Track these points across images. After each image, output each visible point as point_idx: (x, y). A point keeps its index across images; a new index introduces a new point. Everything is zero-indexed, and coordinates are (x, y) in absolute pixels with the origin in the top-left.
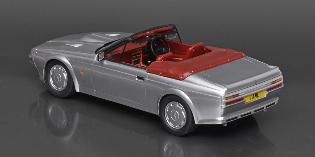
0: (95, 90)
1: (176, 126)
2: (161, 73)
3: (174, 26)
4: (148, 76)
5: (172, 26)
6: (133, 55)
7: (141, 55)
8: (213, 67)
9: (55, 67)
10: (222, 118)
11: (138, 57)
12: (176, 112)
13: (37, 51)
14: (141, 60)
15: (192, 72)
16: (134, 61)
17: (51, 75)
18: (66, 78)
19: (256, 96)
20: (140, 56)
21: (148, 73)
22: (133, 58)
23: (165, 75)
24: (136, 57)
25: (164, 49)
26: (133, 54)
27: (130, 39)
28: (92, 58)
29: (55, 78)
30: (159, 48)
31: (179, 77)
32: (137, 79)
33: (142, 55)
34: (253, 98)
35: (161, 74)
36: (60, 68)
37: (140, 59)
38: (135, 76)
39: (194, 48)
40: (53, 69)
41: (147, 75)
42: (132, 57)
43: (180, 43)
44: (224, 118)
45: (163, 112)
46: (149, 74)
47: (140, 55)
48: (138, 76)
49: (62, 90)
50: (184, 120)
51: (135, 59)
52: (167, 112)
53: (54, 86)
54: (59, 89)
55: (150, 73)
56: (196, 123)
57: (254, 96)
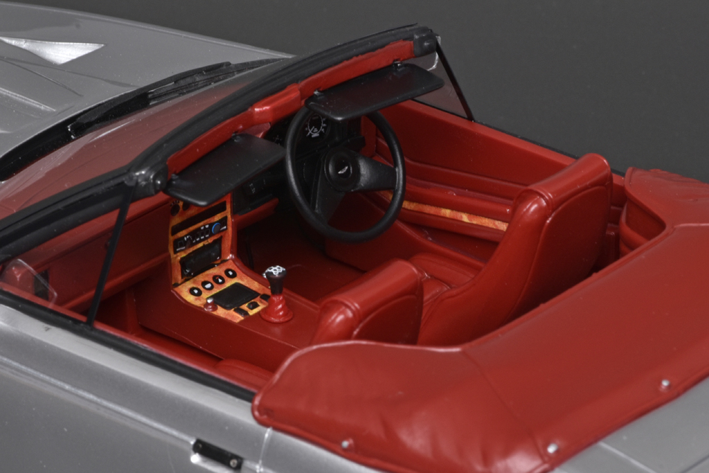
2: (345, 444)
3: (422, 40)
4: (268, 450)
5: (411, 38)
6: (177, 229)
7: (228, 212)
8: (686, 389)
11: (208, 231)
14: (227, 243)
15: (552, 449)
16: (183, 262)
20: (223, 222)
21: (268, 433)
22: (179, 243)
23: (374, 462)
24: (195, 234)
25: (365, 170)
26: (176, 221)
27: (147, 179)
30: (337, 168)
32: (196, 459)
33: (234, 213)
35: (345, 450)
37: (219, 242)
38: (185, 437)
39: (552, 206)
41: (259, 438)
42: (171, 238)
43: (463, 124)
46: (272, 439)
47: (217, 218)
48: (207, 439)
51: (193, 245)
55: (276, 428)
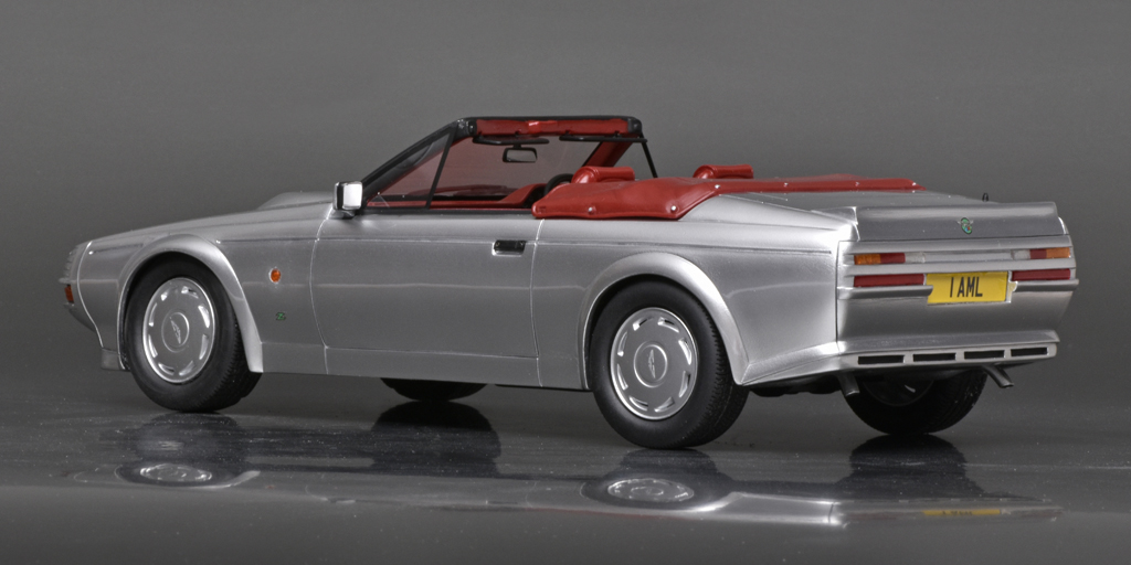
0: (326, 347)
1: (657, 410)
2: (590, 209)
3: (632, 122)
4: (542, 232)
5: (626, 119)
8: (799, 190)
9: (162, 292)
10: (841, 347)
12: (657, 351)
13: (90, 249)
15: (717, 187)
17: (148, 326)
18: (207, 324)
19: (971, 286)
21: (541, 222)
23: (608, 215)
27: (464, 124)
28: (314, 218)
29: (165, 334)
31: (664, 210)
32: (495, 253)
34: (961, 291)
35: (590, 213)
36: (185, 291)
38: (488, 244)
40: (159, 298)
41: (536, 227)
44: (849, 348)
45: (604, 360)
46: (543, 225)
48: (502, 241)
49: (193, 376)
50: (689, 376)
52: (617, 357)
53: (158, 370)
54: (181, 374)
55: (547, 218)
56: (738, 381)
57: (962, 284)
